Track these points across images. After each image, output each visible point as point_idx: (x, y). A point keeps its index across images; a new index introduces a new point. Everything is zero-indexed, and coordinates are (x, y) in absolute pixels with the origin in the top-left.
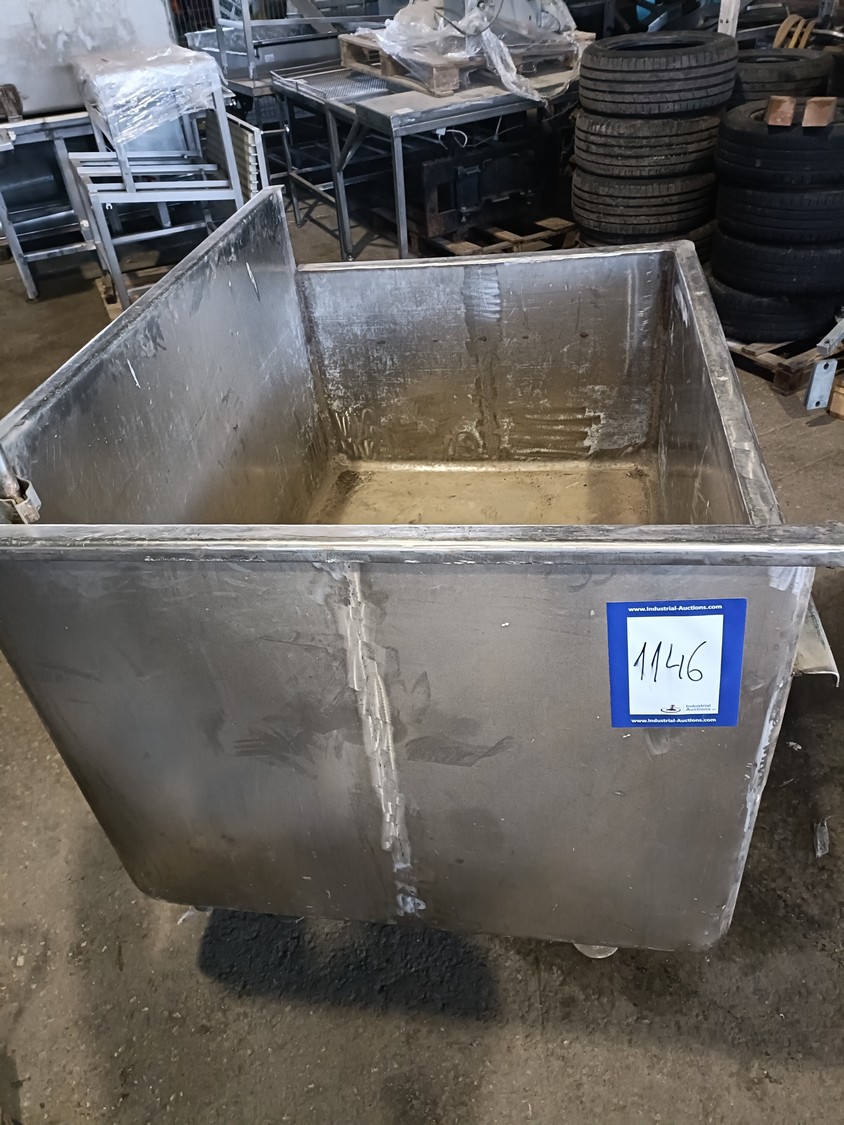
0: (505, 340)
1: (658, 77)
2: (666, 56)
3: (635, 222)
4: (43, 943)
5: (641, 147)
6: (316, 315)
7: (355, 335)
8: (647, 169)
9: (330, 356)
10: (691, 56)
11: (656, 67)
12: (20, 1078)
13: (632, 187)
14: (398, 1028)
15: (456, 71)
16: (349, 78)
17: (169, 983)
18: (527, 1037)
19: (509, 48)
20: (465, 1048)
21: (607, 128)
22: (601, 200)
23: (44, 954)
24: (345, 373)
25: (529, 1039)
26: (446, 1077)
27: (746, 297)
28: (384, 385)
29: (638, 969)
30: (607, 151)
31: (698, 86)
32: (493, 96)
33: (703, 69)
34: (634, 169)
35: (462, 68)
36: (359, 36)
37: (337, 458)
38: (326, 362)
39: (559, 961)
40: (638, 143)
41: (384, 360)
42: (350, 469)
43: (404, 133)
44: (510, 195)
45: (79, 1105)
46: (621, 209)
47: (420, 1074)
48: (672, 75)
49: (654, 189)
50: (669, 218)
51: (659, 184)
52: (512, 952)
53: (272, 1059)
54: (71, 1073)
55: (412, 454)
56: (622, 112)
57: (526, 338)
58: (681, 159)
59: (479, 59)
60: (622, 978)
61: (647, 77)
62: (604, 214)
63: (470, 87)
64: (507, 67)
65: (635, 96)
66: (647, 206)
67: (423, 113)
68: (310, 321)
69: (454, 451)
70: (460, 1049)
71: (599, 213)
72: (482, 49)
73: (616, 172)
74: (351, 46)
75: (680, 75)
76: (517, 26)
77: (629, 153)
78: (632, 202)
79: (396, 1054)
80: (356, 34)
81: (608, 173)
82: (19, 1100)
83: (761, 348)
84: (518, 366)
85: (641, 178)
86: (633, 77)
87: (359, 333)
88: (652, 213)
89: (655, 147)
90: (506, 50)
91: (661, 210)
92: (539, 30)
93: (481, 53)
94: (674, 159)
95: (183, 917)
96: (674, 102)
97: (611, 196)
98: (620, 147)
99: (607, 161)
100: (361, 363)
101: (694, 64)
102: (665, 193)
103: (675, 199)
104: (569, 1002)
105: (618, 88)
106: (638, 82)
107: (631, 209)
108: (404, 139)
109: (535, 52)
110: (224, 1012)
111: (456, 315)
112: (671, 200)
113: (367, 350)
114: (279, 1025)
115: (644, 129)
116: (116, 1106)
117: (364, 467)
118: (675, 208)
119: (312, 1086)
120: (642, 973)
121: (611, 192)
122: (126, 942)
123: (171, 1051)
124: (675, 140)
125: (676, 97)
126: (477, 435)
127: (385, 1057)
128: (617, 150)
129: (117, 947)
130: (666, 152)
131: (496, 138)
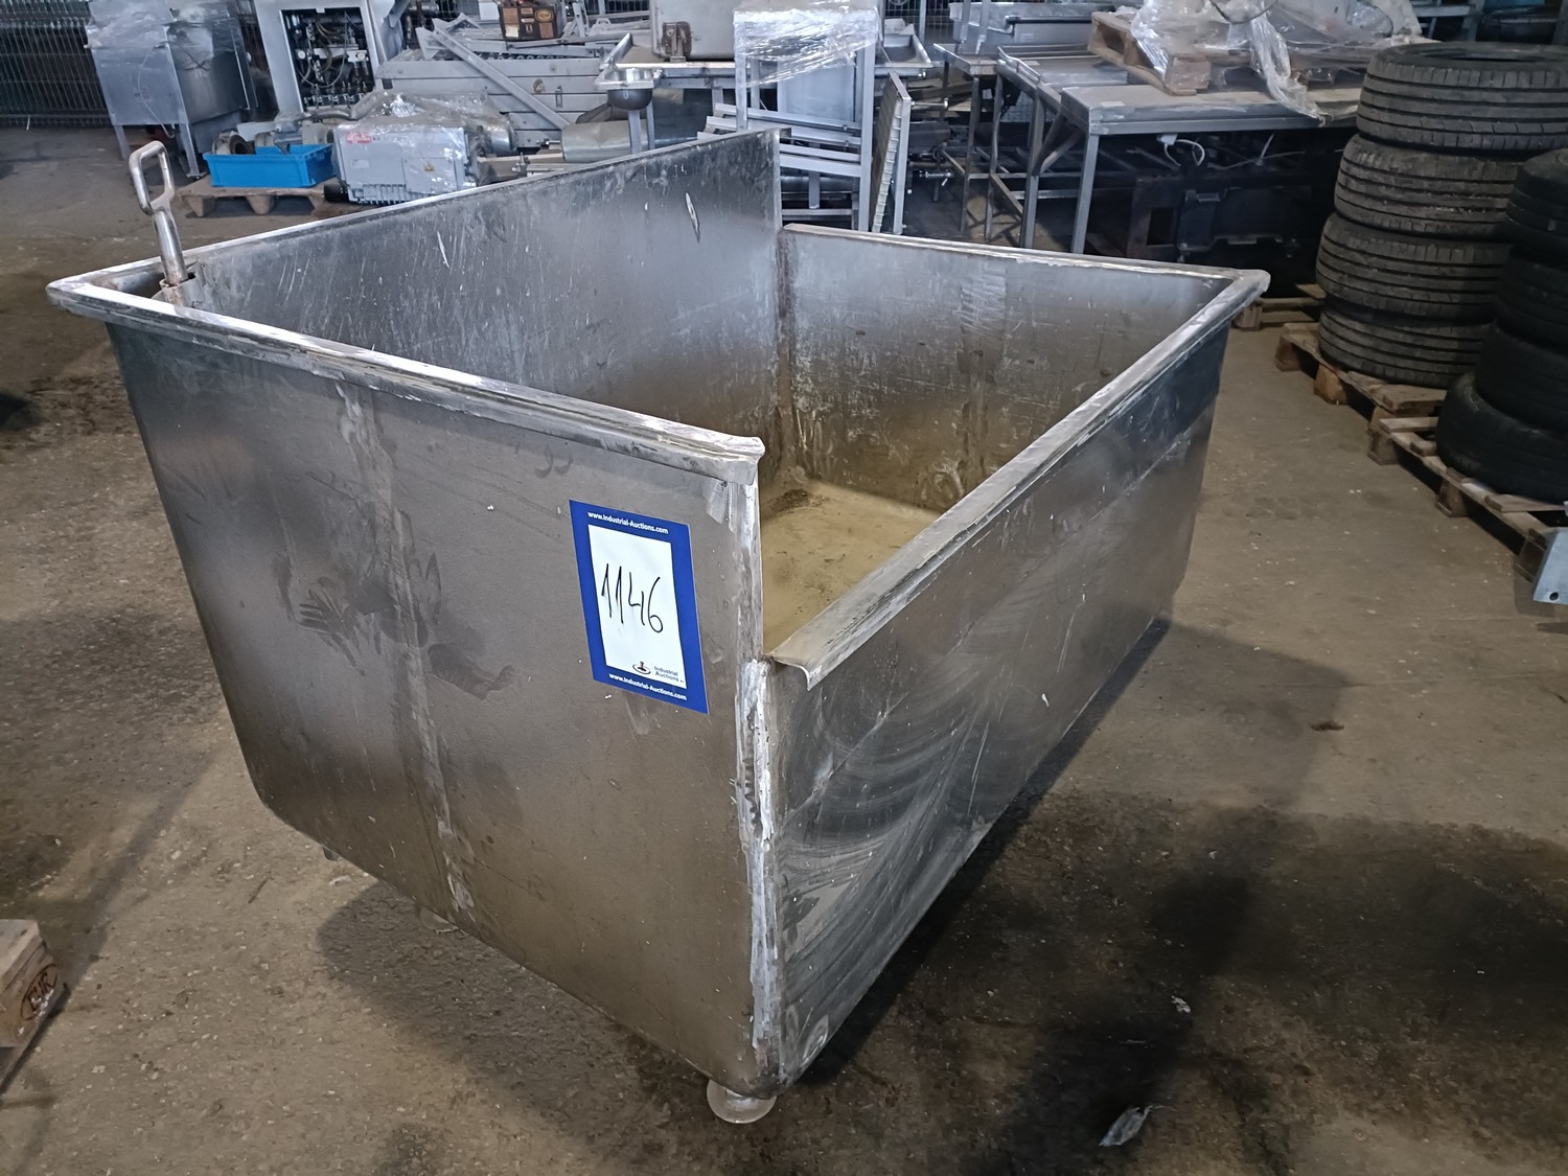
0: (1005, 359)
1: (1462, 96)
2: (1482, 70)
3: (1391, 294)
4: (205, 848)
5: (1420, 191)
6: (796, 285)
7: (834, 318)
8: (1423, 223)
9: (804, 339)
10: (1522, 74)
11: (1463, 82)
12: (101, 955)
13: (1396, 244)
14: (455, 1081)
15: (1208, 65)
16: (1096, 66)
17: (281, 934)
18: (579, 1159)
19: (1288, 44)
20: (505, 1136)
21: (1376, 159)
22: (1348, 255)
23: (198, 859)
24: (816, 363)
25: (579, 1163)
26: (464, 1154)
27: (1508, 421)
28: (857, 389)
29: (762, 1154)
30: (1372, 189)
31: (1526, 116)
32: (1248, 102)
33: (1540, 94)
34: (1403, 219)
35: (1216, 61)
36: (1120, 17)
37: (793, 470)
38: (798, 346)
39: (677, 1101)
40: (1416, 184)
41: (861, 356)
42: (804, 489)
43: (1106, 132)
44: (1258, 240)
45: (127, 1002)
46: (1372, 273)
47: (441, 1137)
48: (1485, 96)
49: (1428, 252)
50: (1445, 297)
51: (1437, 246)
52: (633, 1067)
53: (315, 1049)
54: (142, 970)
55: (878, 488)
56: (1400, 139)
57: (1032, 362)
58: (1482, 216)
59: (1243, 54)
60: (735, 1155)
61: (1446, 94)
62: (1350, 276)
63: (1225, 88)
64: (1279, 69)
65: (1424, 119)
66: (1413, 275)
67: (1137, 110)
68: (788, 291)
69: (928, 495)
70: (500, 1134)
71: (1343, 273)
72: (1248, 42)
73: (1377, 220)
74: (1102, 26)
75: (1499, 98)
76: (1312, 18)
77: (1399, 196)
78: (1391, 265)
79: (432, 1106)
80: (1116, 14)
81: (1367, 221)
82: (85, 972)
83: (1517, 503)
84: (1018, 399)
85: (1412, 234)
86: (1425, 93)
87: (838, 316)
88: (1419, 285)
89: (1442, 193)
90: (1282, 47)
91: (1434, 283)
92: (1348, 28)
93: (1247, 46)
94: (1469, 215)
95: (338, 879)
96: (1483, 134)
97: (1362, 252)
98: (1388, 186)
99: (1368, 203)
100: (835, 354)
101: (1525, 85)
102: (1445, 260)
103: (1461, 271)
104: (653, 1149)
105: (1400, 104)
106: (1433, 100)
107: (1389, 275)
108: (1103, 139)
109: (1334, 54)
110: (307, 984)
111: (950, 314)
112: (1453, 272)
113: (844, 341)
114: (346, 1021)
115: (1426, 164)
116: (155, 1018)
117: (823, 490)
118: (1458, 285)
119: (332, 1093)
120: (764, 1162)
121: (1364, 246)
122: (272, 879)
123: (235, 995)
124: (1474, 187)
125: (1487, 127)
126: (958, 480)
127: (420, 1103)
128: (1383, 191)
129: (262, 880)
130: (1459, 203)
131: (1259, 163)
